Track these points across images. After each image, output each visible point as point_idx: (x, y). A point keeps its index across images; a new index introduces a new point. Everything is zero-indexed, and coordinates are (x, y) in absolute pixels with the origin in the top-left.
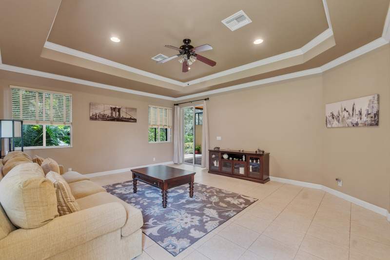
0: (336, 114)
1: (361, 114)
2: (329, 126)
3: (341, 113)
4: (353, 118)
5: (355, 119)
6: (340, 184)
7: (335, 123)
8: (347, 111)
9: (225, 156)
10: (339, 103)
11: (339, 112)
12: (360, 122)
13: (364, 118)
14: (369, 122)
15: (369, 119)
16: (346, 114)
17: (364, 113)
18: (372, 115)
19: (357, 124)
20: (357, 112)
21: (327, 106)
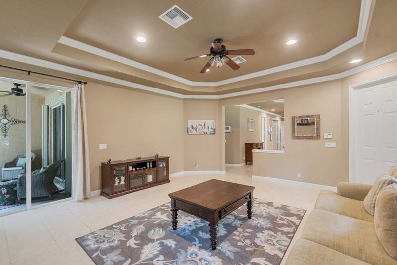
0: (194, 126)
1: (208, 128)
2: (189, 133)
3: (197, 127)
5: (206, 130)
6: (197, 166)
7: (194, 132)
9: (130, 168)
10: (197, 120)
12: (208, 132)
13: (210, 130)
14: (213, 132)
16: (201, 127)
17: (210, 128)
18: (214, 129)
19: (207, 133)
21: (189, 121)
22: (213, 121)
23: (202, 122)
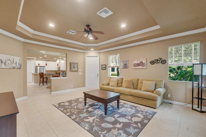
0: (4, 61)
1: (16, 63)
3: (7, 61)
4: (13, 65)
5: (14, 65)
7: (3, 66)
8: (10, 61)
10: (7, 56)
11: (6, 60)
12: (16, 67)
13: (18, 65)
14: (19, 67)
15: (19, 66)
16: (10, 62)
18: (20, 65)
19: (15, 67)
20: (15, 62)
22: (20, 58)
23: (11, 58)
